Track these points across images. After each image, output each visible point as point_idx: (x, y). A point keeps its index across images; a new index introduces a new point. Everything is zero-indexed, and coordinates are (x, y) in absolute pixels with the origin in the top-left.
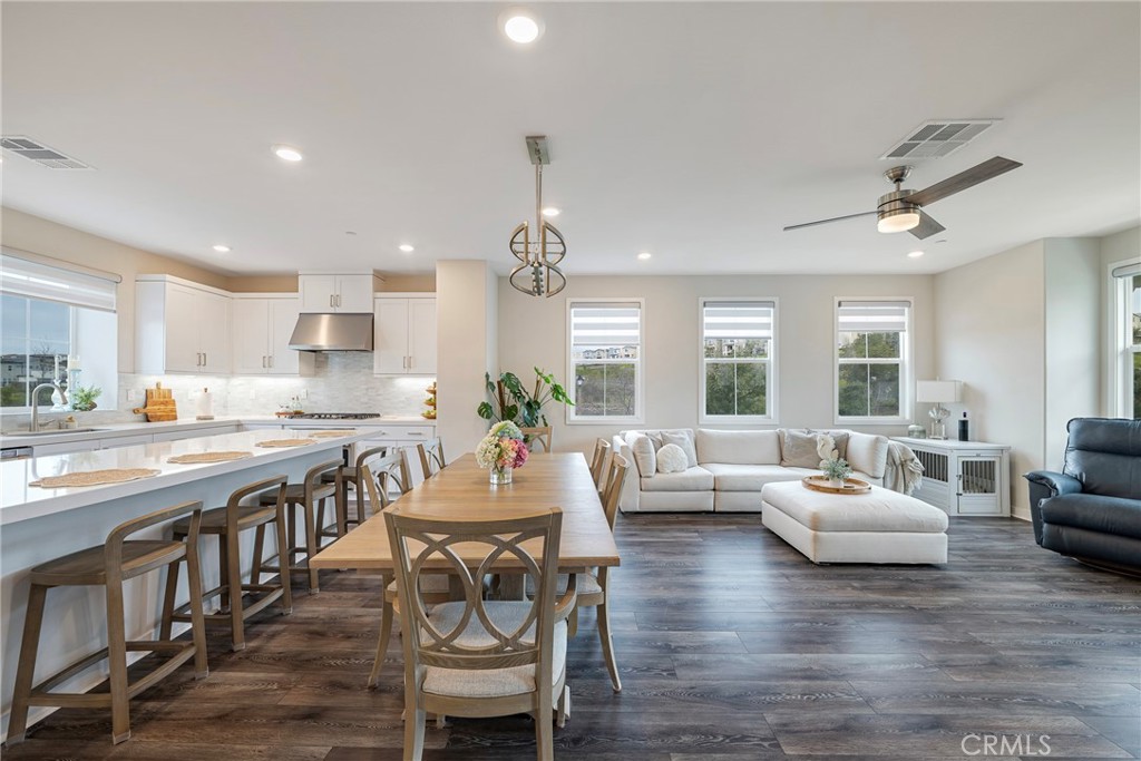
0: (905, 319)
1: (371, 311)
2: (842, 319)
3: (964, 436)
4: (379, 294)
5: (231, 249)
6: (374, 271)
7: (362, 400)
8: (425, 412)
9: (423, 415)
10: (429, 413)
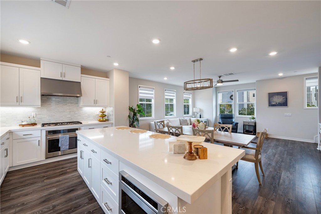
0: (191, 96)
1: (80, 81)
2: (184, 96)
3: (200, 117)
4: (83, 75)
5: (30, 43)
6: (81, 66)
7: (68, 116)
8: (99, 119)
9: (98, 120)
10: (100, 120)
